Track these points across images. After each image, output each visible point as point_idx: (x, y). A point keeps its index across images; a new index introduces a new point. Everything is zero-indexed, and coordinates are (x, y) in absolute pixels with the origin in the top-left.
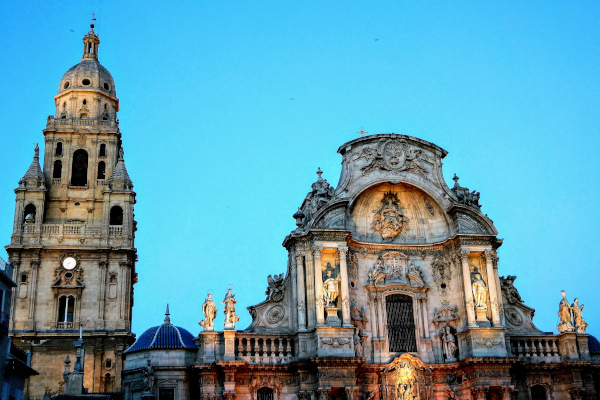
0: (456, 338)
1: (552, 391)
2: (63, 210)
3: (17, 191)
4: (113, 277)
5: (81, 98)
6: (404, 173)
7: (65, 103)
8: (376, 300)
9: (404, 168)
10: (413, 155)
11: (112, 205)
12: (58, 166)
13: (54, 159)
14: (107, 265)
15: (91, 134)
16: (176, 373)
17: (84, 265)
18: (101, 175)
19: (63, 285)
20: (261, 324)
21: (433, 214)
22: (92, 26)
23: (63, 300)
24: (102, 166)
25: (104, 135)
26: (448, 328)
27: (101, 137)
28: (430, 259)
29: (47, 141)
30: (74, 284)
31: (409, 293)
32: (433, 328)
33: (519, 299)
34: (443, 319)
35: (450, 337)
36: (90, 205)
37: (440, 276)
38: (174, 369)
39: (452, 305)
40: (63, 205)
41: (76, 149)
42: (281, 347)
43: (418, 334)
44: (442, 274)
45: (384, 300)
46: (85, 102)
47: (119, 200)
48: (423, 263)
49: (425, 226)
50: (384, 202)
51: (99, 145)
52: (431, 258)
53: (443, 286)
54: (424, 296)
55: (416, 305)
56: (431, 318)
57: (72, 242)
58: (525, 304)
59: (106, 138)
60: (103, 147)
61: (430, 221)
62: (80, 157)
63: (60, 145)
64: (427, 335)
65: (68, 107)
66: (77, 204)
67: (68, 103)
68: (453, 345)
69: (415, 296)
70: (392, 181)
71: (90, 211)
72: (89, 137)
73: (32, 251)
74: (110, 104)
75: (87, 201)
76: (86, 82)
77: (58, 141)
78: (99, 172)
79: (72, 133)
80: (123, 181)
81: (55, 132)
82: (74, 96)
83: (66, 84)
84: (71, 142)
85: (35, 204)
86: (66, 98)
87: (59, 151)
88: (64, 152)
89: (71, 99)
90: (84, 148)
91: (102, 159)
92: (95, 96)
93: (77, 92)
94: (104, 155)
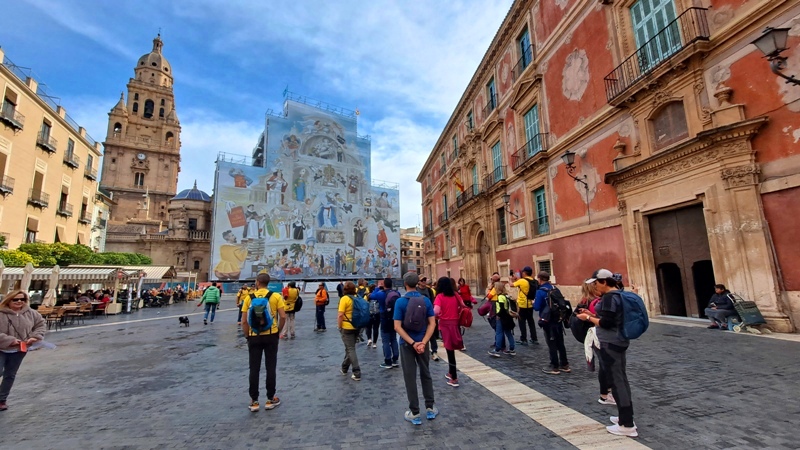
2: (138, 129)
3: (110, 114)
4: (167, 166)
5: (151, 72)
7: (140, 73)
11: (167, 131)
12: (136, 105)
13: (133, 101)
14: (163, 160)
15: (156, 92)
16: (199, 212)
17: (150, 158)
18: (161, 115)
19: (137, 166)
22: (159, 35)
23: (137, 175)
24: (162, 111)
25: (164, 94)
27: (162, 96)
29: (129, 91)
30: (143, 167)
36: (155, 129)
38: (197, 210)
40: (139, 127)
46: (153, 75)
47: (169, 129)
51: (161, 99)
57: (143, 146)
59: (165, 96)
60: (163, 100)
62: (149, 104)
63: (137, 95)
65: (142, 75)
66: (147, 127)
67: (143, 73)
71: (154, 132)
72: (155, 94)
73: (118, 147)
74: (168, 79)
75: (152, 127)
76: (154, 64)
77: (136, 92)
78: (160, 113)
79: (145, 90)
80: (174, 120)
81: (134, 87)
82: (147, 70)
83: (142, 63)
84: (144, 94)
85: (121, 123)
86: (141, 70)
87: (136, 97)
88: (140, 99)
89: (145, 71)
90: (152, 99)
91: (162, 107)
92: (159, 73)
93: (149, 69)
94: (163, 105)
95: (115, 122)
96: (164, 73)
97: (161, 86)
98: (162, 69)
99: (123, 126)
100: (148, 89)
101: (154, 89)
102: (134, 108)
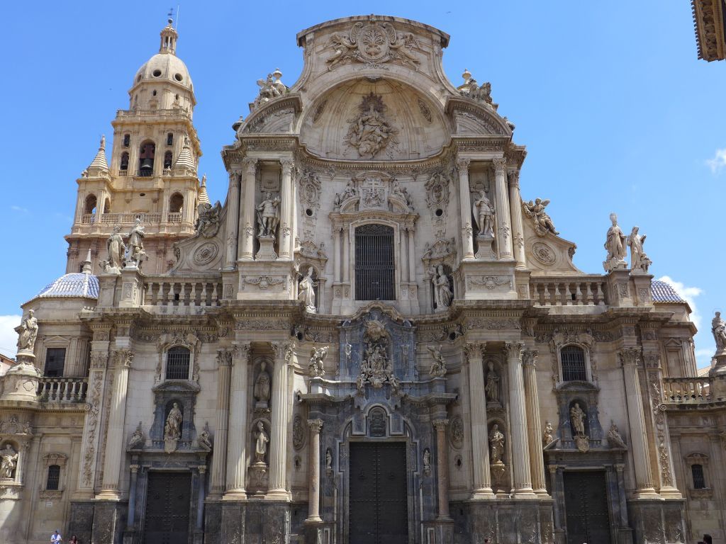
0: (450, 280)
1: (592, 352)
2: (128, 202)
3: (79, 182)
5: (151, 90)
6: (387, 66)
7: (137, 96)
8: (342, 232)
9: (387, 58)
10: (401, 42)
11: (172, 191)
12: (125, 157)
13: (122, 151)
14: (165, 253)
15: (158, 124)
16: (71, 328)
18: (167, 165)
20: (185, 266)
21: (430, 120)
24: (168, 155)
25: (171, 124)
26: (441, 268)
27: (169, 127)
28: (423, 178)
29: (115, 133)
31: (390, 223)
32: (421, 269)
33: (552, 231)
34: (435, 255)
35: (443, 279)
36: (155, 195)
37: (436, 200)
38: (67, 323)
39: (448, 237)
40: (129, 196)
41: (143, 139)
42: (204, 293)
43: (399, 276)
44: (438, 197)
45: (352, 233)
46: (155, 93)
47: (175, 188)
48: (414, 184)
49: (420, 138)
50: (364, 108)
51: (166, 134)
52: (425, 177)
53: (439, 213)
54: (411, 226)
55: (398, 238)
56: (421, 255)
58: (561, 236)
59: (173, 127)
60: (170, 136)
61: (426, 130)
62: (148, 150)
63: (127, 137)
64: (412, 278)
65: (138, 99)
66: (142, 195)
67: (139, 95)
68: (447, 289)
69: (397, 227)
70: (370, 76)
71: (155, 201)
72: (156, 127)
73: (89, 241)
74: (182, 95)
75: (152, 191)
76: (157, 73)
77: (126, 133)
78: (166, 162)
79: (140, 124)
80: (185, 168)
81: (123, 124)
82: (145, 87)
83: (140, 77)
84: (138, 133)
85: (95, 194)
86: (137, 92)
87: (127, 142)
88: (131, 143)
89: (142, 91)
90: (151, 138)
91: (169, 148)
92: (165, 86)
93: (148, 83)
94: (171, 144)
95: (87, 193)
96: (173, 85)
97: (167, 110)
98: (171, 78)
99: (98, 199)
100: (145, 121)
101: (156, 118)
102: (122, 163)
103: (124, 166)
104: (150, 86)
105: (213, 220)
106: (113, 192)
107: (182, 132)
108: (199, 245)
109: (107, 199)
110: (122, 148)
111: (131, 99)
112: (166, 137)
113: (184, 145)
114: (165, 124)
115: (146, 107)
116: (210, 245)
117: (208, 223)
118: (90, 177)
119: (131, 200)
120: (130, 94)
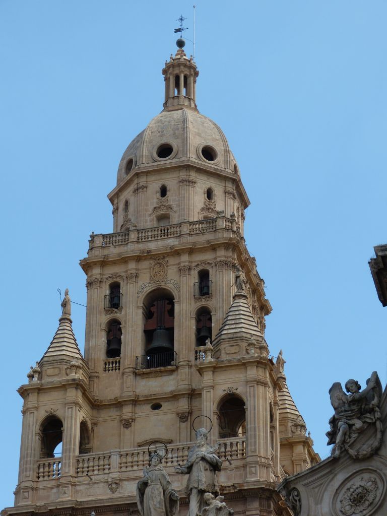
2: (127, 424)
3: (23, 392)
5: (154, 186)
7: (127, 203)
11: (220, 393)
12: (114, 330)
13: (104, 319)
15: (177, 253)
18: (202, 339)
22: (181, 44)
24: (204, 316)
25: (203, 250)
27: (199, 258)
29: (89, 284)
36: (184, 404)
40: (127, 411)
41: (148, 289)
46: (164, 191)
51: (195, 274)
59: (208, 256)
60: (204, 276)
65: (131, 208)
66: (156, 407)
67: (132, 200)
71: (184, 417)
72: (172, 261)
76: (165, 151)
77: (111, 281)
78: (198, 331)
79: (138, 259)
80: (241, 339)
81: (103, 263)
82: (142, 181)
83: (129, 164)
84: (137, 276)
85: (59, 414)
86: (127, 194)
87: (115, 300)
88: (123, 301)
89: (136, 191)
90: (164, 285)
91: (204, 302)
92: (183, 175)
93: (147, 173)
94: (207, 294)
95: (42, 415)
96: (200, 170)
97: (191, 223)
98: (194, 157)
99: (65, 425)
100: (149, 252)
101: (171, 242)
102: (109, 342)
103: (114, 350)
104: (152, 178)
105: (369, 418)
106: (95, 405)
107: (227, 265)
108: (340, 478)
109: (83, 424)
110: (107, 311)
111: (115, 211)
112: (193, 279)
113: (234, 290)
114: (191, 251)
115: (148, 221)
116: (366, 476)
117: (358, 424)
118: (46, 380)
119: (134, 420)
120: (112, 200)
